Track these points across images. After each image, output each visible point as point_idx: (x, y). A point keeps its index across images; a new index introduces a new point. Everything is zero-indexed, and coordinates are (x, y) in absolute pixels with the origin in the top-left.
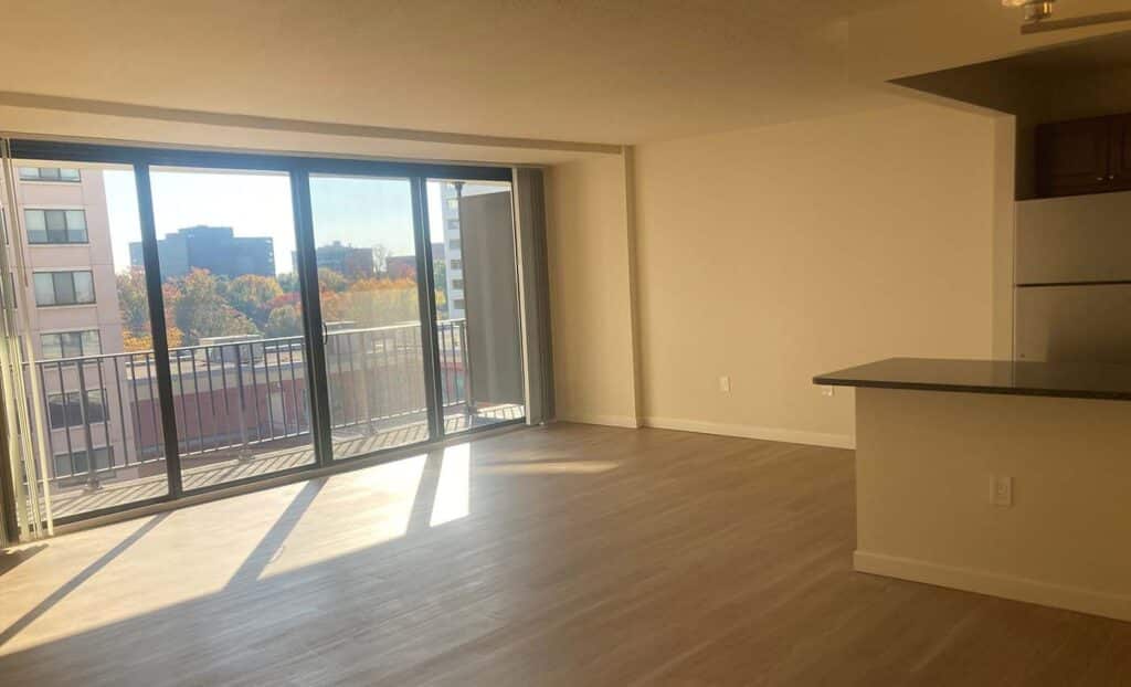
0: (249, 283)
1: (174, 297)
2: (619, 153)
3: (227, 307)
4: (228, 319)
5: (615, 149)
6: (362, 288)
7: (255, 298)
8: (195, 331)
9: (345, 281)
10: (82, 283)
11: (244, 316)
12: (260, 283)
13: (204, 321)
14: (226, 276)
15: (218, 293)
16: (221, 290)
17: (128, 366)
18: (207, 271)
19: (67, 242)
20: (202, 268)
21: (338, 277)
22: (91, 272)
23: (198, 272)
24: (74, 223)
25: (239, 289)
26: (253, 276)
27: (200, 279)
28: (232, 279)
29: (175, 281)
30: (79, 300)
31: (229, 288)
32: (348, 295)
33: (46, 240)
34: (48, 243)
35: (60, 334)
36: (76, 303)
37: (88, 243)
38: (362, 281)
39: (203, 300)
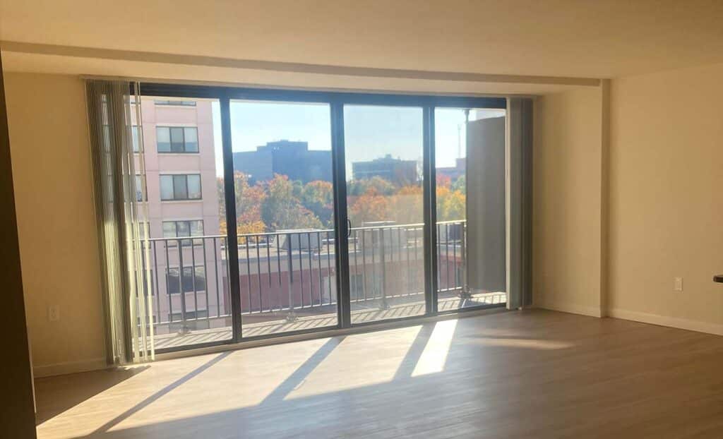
0: (318, 187)
1: (261, 196)
2: (598, 85)
3: (300, 206)
4: (300, 216)
5: (595, 82)
6: (405, 193)
7: (321, 200)
8: (275, 225)
9: (393, 187)
10: (193, 184)
11: (313, 214)
12: (326, 188)
13: (282, 216)
14: (301, 182)
15: (294, 195)
16: (296, 192)
17: (223, 249)
18: (286, 177)
19: (184, 152)
20: (283, 174)
21: (388, 185)
22: (200, 175)
23: (279, 178)
24: (190, 137)
25: (310, 192)
26: (320, 182)
27: (281, 183)
28: (305, 184)
29: (261, 184)
30: (190, 197)
31: (303, 191)
32: (394, 198)
33: (170, 150)
34: (171, 152)
35: (176, 222)
36: (188, 199)
37: (198, 152)
38: (406, 188)
39: (282, 200)
